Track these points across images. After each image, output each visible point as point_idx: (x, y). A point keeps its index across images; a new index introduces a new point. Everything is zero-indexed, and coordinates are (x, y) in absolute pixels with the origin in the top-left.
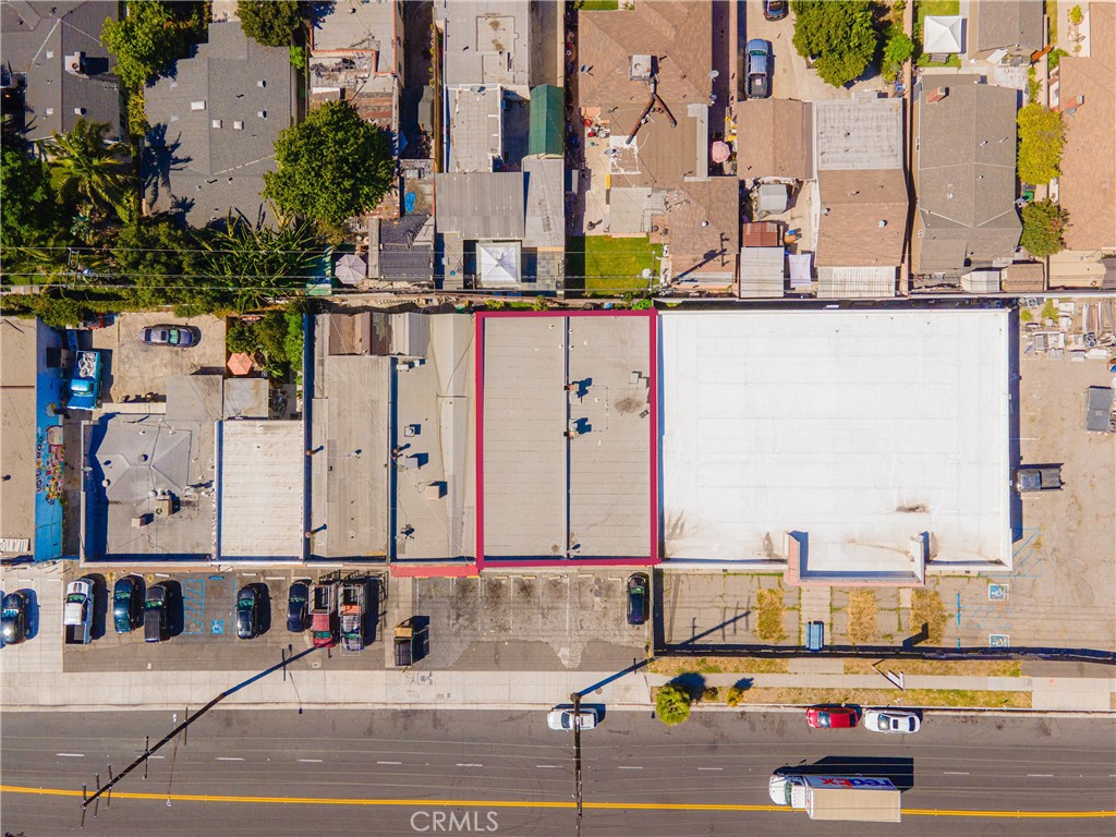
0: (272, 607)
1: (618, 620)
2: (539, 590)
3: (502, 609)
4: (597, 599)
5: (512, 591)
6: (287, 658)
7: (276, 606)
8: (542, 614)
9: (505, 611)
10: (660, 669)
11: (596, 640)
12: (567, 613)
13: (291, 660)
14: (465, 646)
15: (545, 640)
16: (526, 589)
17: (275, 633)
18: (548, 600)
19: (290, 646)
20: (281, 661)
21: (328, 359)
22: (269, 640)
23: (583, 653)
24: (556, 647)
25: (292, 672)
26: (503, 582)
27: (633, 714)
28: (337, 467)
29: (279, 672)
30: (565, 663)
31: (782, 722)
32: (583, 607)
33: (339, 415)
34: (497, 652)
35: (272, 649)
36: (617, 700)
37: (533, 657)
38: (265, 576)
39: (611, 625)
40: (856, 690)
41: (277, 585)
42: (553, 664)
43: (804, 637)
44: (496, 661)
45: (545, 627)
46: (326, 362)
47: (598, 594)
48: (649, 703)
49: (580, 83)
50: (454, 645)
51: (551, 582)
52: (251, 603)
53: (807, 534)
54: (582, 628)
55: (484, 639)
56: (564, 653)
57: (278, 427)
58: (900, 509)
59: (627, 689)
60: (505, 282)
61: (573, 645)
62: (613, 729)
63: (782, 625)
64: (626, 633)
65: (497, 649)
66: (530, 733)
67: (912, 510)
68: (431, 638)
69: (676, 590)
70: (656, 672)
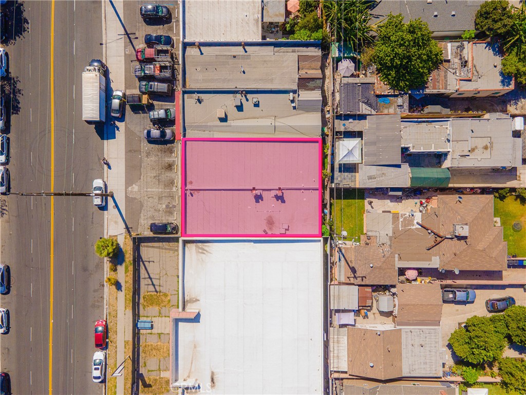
0: (158, 26)
1: (153, 217)
2: (169, 174)
3: (159, 154)
4: (164, 206)
5: (168, 160)
6: (130, 36)
7: (160, 28)
8: (156, 176)
9: (158, 155)
10: (127, 240)
11: (142, 206)
12: (156, 190)
13: (130, 38)
14: (138, 134)
15: (142, 177)
16: (170, 167)
17: (144, 27)
18: (163, 179)
19: (137, 38)
20: (129, 32)
21: (295, 55)
22: (140, 24)
23: (135, 198)
24: (138, 183)
25: (123, 39)
26: (173, 154)
27: (102, 226)
28: (235, 60)
29: (123, 32)
30: (130, 189)
31: (99, 307)
32: (160, 198)
33: (265, 61)
34: (135, 151)
35: (136, 26)
36: (110, 217)
37: (133, 171)
38: (176, 22)
39: (150, 214)
40: (116, 347)
41: (171, 29)
42: (129, 182)
43: (145, 319)
44: (130, 151)
45: (149, 178)
46: (294, 54)
47: (167, 206)
48: (109, 234)
49: (451, 196)
50: (139, 127)
51: (173, 181)
52: (160, 14)
53: (199, 322)
54: (149, 198)
55: (142, 144)
56: (135, 188)
57: (258, 27)
58: (213, 374)
59: (116, 222)
60: (339, 155)
61: (139, 193)
62: (94, 215)
63: (151, 307)
64: (146, 222)
65: (136, 151)
66: (92, 169)
67: (212, 380)
68: (142, 115)
69: (169, 249)
70: (125, 238)
